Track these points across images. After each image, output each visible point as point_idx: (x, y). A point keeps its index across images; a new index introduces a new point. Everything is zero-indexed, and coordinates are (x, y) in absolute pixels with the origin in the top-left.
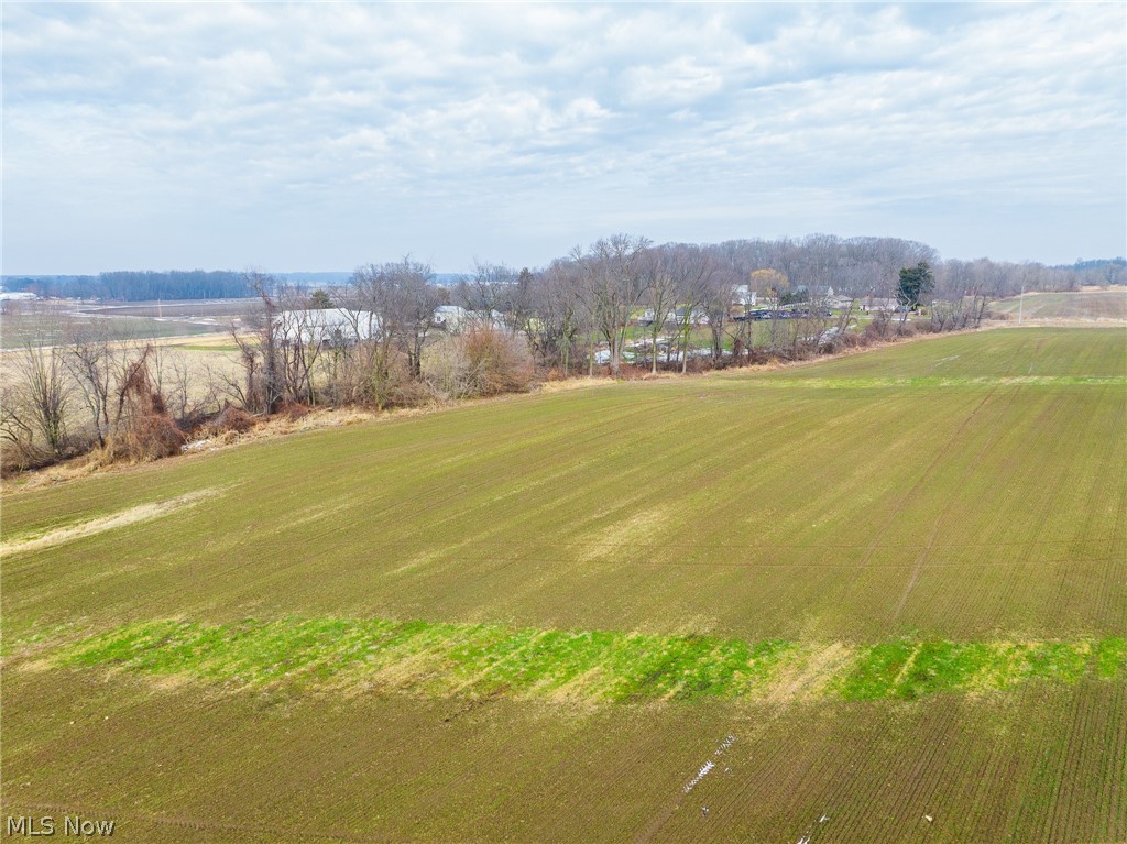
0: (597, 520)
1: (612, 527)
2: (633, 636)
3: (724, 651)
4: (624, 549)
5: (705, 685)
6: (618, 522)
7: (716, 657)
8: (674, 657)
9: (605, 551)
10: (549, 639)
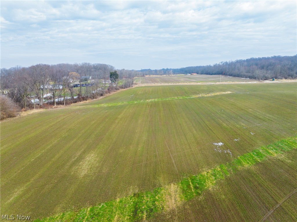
0: (75, 161)
1: (81, 162)
2: (118, 200)
3: (147, 196)
4: (91, 169)
5: (151, 210)
6: (82, 160)
7: (147, 199)
8: (136, 204)
9: (86, 172)
10: (92, 210)
